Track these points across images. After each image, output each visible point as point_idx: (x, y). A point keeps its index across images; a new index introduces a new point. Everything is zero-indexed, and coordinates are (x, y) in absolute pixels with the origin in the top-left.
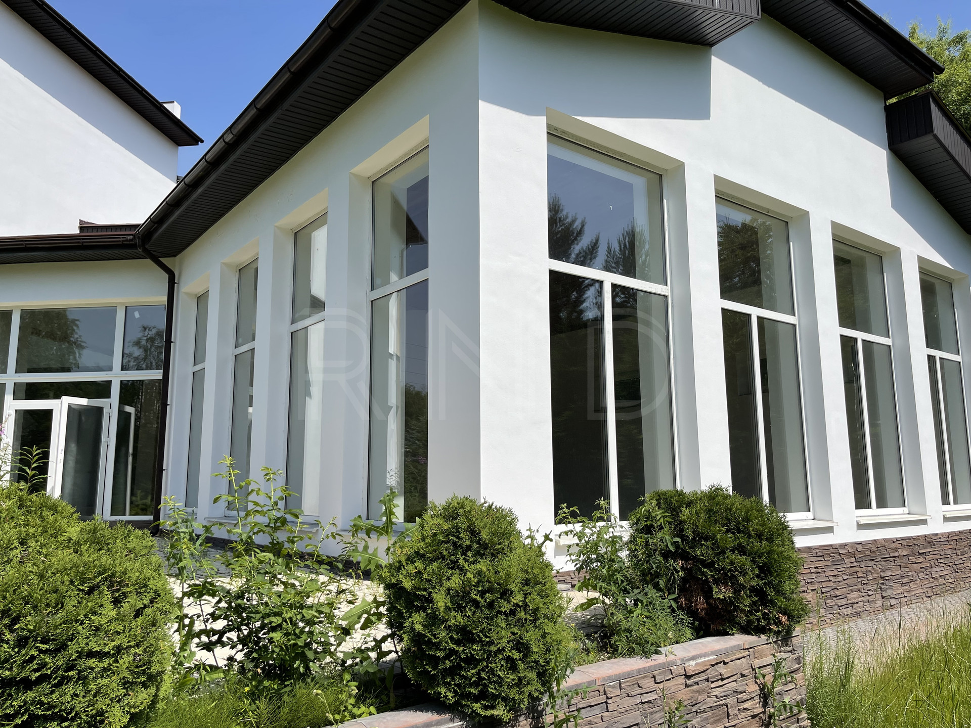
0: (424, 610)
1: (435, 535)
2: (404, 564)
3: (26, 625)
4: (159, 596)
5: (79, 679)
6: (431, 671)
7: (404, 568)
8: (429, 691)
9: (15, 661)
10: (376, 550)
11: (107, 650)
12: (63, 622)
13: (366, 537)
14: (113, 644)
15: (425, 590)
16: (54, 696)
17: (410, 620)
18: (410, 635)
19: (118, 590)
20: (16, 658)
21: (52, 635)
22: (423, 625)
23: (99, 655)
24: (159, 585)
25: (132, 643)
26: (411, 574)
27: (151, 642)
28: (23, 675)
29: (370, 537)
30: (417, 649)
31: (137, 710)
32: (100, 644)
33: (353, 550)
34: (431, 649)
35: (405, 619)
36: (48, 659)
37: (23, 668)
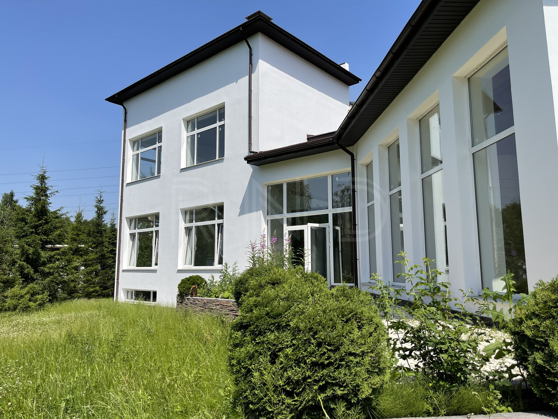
0: (543, 351)
1: (546, 302)
2: (524, 320)
3: (320, 336)
4: (378, 327)
5: (346, 366)
6: (551, 391)
7: (525, 323)
8: (550, 404)
9: (317, 354)
10: (502, 310)
11: (358, 353)
12: (337, 336)
13: (494, 302)
14: (360, 350)
15: (542, 337)
16: (336, 373)
17: (533, 356)
18: (533, 366)
19: (359, 322)
20: (317, 352)
21: (332, 342)
22: (542, 360)
23: (355, 355)
24: (378, 321)
25: (369, 351)
26: (530, 326)
27: (379, 351)
28: (321, 361)
29: (496, 301)
30: (540, 375)
31: (375, 387)
32: (355, 349)
33: (486, 309)
34: (550, 376)
35: (529, 356)
36: (332, 355)
37: (321, 357)
